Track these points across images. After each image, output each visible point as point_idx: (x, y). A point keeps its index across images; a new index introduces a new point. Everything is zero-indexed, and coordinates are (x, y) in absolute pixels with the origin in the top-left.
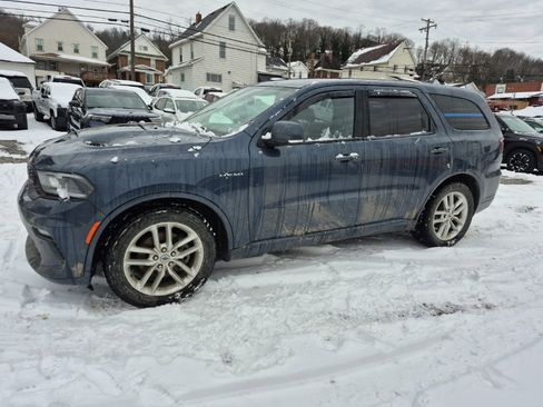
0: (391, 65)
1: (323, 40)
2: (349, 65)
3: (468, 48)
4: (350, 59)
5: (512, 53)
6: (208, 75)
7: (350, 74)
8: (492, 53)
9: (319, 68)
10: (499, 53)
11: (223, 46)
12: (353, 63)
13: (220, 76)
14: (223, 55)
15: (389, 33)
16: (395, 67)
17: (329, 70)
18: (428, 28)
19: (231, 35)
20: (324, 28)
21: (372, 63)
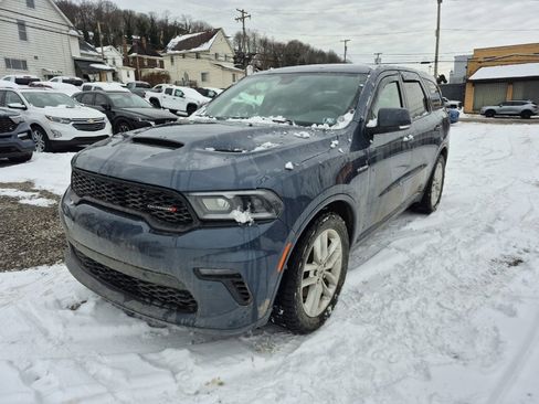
0: (212, 52)
1: (128, 24)
2: (170, 52)
3: (266, 40)
4: (169, 45)
5: (301, 44)
6: (7, 60)
7: (172, 61)
8: (286, 43)
9: (134, 54)
10: (291, 43)
11: (21, 25)
12: (173, 49)
13: (25, 62)
14: (23, 36)
15: (194, 20)
16: (216, 55)
17: (146, 57)
18: (243, 18)
19: (30, 12)
20: (125, 12)
21: (193, 50)
